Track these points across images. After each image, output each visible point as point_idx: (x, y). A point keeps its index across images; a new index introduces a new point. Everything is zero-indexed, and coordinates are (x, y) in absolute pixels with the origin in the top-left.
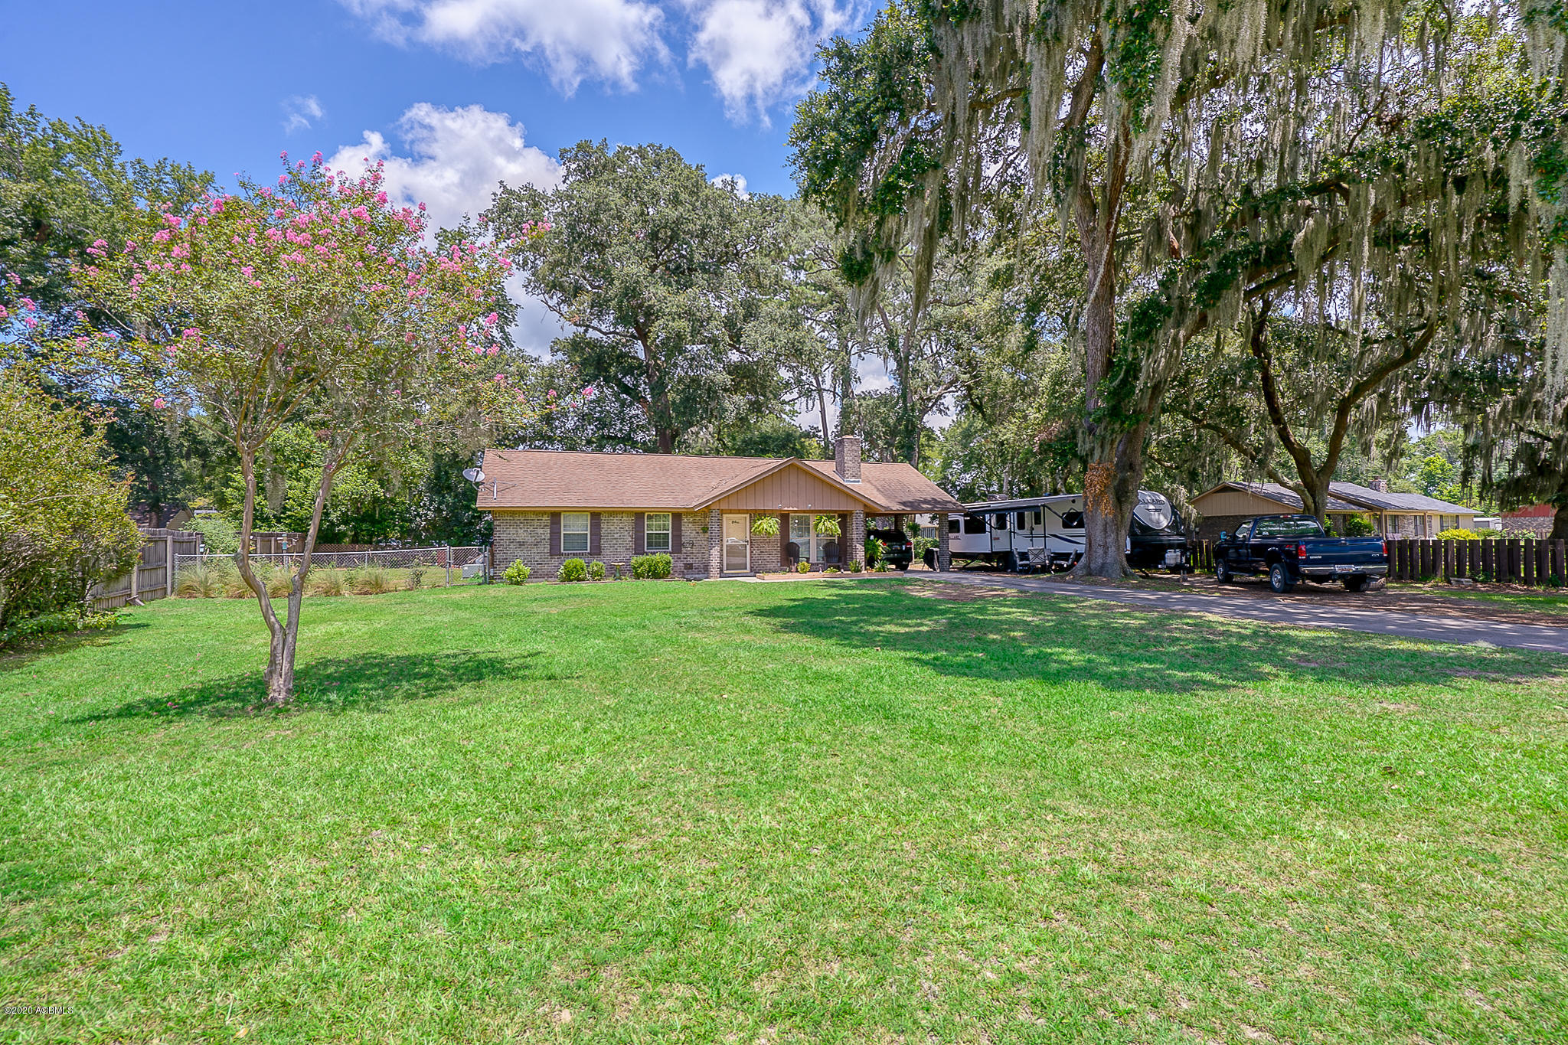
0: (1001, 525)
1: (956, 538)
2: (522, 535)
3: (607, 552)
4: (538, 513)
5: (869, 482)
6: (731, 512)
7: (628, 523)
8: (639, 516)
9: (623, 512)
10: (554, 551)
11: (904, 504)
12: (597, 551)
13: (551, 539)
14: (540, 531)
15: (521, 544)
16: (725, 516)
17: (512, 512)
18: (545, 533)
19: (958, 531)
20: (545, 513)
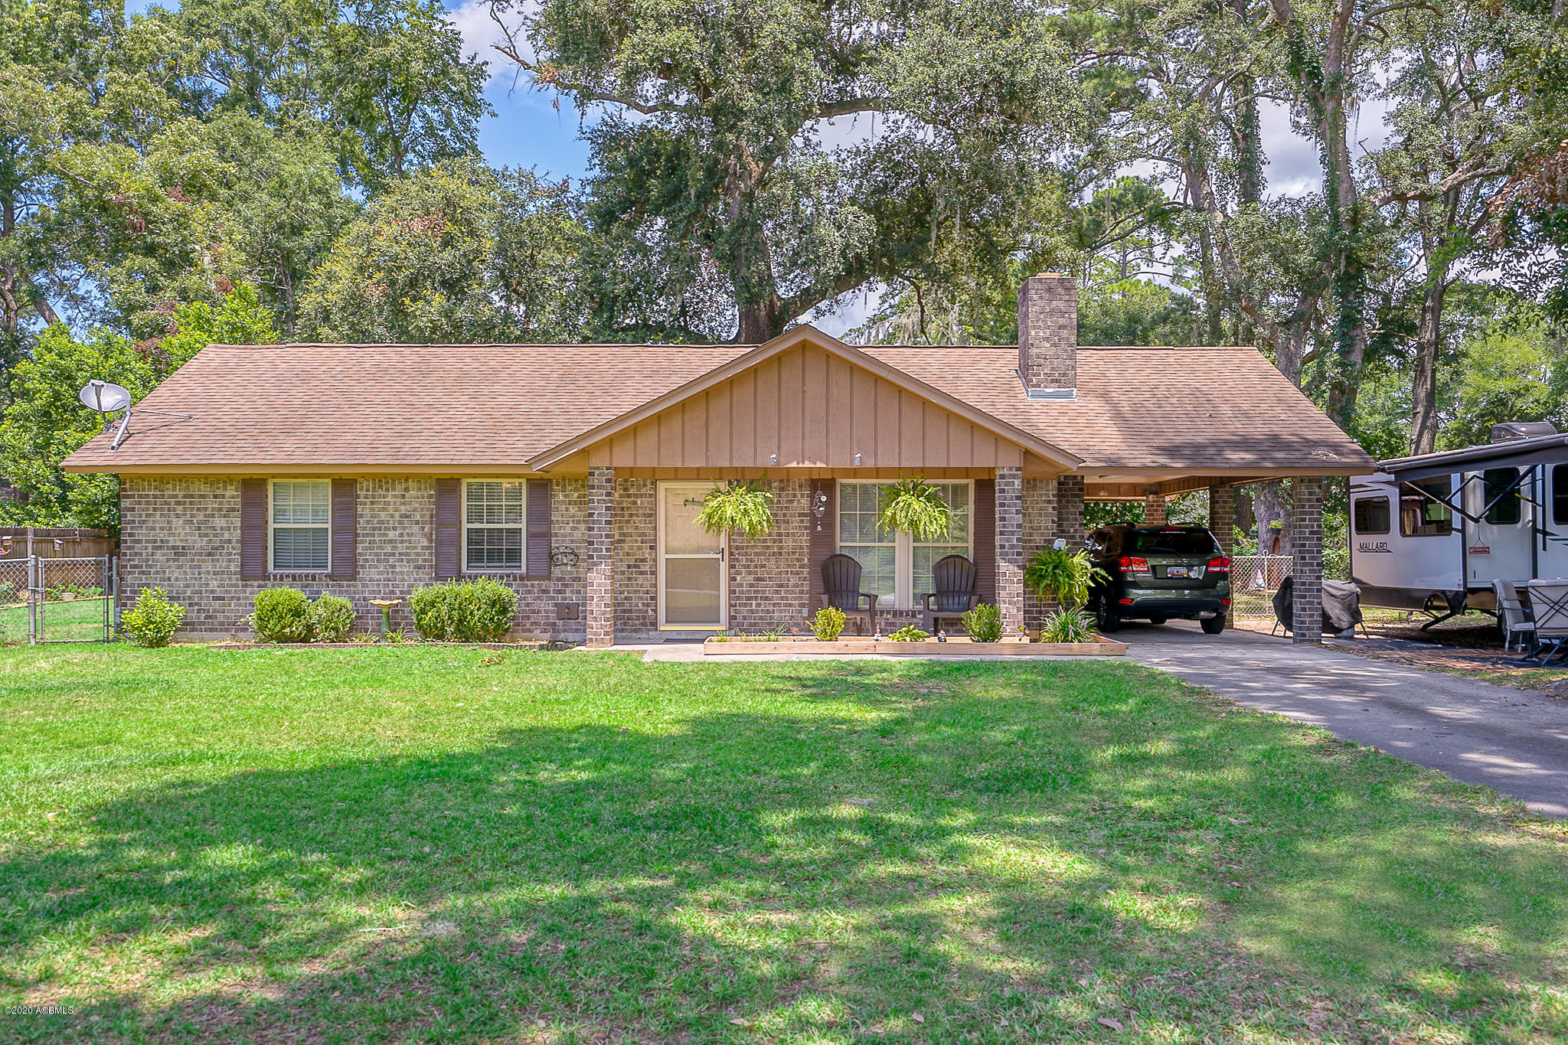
0: (1503, 509)
1: (1382, 549)
2: (181, 531)
3: (371, 573)
4: (215, 479)
5: (1105, 396)
6: (677, 474)
7: (419, 502)
8: (446, 485)
9: (407, 478)
10: (253, 570)
11: (1173, 451)
12: (347, 570)
13: (243, 541)
14: (219, 522)
15: (179, 552)
16: (662, 486)
17: (161, 479)
18: (230, 527)
19: (1386, 529)
20: (228, 480)
